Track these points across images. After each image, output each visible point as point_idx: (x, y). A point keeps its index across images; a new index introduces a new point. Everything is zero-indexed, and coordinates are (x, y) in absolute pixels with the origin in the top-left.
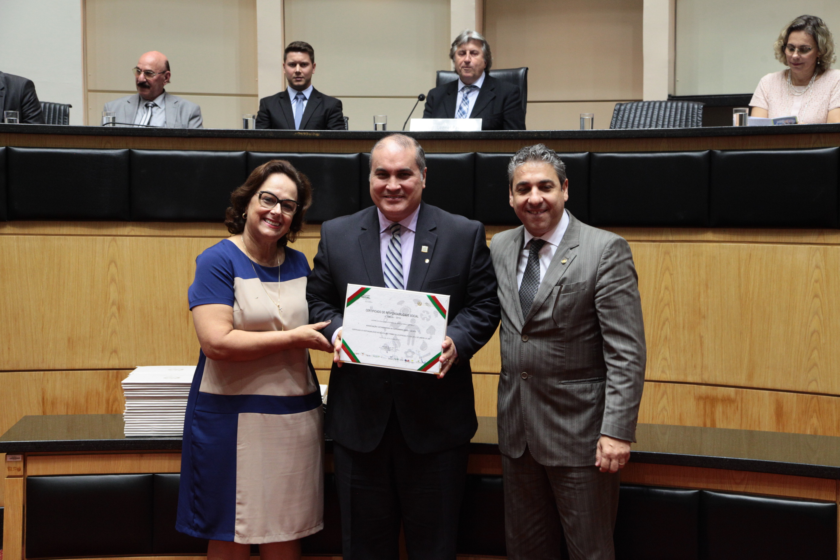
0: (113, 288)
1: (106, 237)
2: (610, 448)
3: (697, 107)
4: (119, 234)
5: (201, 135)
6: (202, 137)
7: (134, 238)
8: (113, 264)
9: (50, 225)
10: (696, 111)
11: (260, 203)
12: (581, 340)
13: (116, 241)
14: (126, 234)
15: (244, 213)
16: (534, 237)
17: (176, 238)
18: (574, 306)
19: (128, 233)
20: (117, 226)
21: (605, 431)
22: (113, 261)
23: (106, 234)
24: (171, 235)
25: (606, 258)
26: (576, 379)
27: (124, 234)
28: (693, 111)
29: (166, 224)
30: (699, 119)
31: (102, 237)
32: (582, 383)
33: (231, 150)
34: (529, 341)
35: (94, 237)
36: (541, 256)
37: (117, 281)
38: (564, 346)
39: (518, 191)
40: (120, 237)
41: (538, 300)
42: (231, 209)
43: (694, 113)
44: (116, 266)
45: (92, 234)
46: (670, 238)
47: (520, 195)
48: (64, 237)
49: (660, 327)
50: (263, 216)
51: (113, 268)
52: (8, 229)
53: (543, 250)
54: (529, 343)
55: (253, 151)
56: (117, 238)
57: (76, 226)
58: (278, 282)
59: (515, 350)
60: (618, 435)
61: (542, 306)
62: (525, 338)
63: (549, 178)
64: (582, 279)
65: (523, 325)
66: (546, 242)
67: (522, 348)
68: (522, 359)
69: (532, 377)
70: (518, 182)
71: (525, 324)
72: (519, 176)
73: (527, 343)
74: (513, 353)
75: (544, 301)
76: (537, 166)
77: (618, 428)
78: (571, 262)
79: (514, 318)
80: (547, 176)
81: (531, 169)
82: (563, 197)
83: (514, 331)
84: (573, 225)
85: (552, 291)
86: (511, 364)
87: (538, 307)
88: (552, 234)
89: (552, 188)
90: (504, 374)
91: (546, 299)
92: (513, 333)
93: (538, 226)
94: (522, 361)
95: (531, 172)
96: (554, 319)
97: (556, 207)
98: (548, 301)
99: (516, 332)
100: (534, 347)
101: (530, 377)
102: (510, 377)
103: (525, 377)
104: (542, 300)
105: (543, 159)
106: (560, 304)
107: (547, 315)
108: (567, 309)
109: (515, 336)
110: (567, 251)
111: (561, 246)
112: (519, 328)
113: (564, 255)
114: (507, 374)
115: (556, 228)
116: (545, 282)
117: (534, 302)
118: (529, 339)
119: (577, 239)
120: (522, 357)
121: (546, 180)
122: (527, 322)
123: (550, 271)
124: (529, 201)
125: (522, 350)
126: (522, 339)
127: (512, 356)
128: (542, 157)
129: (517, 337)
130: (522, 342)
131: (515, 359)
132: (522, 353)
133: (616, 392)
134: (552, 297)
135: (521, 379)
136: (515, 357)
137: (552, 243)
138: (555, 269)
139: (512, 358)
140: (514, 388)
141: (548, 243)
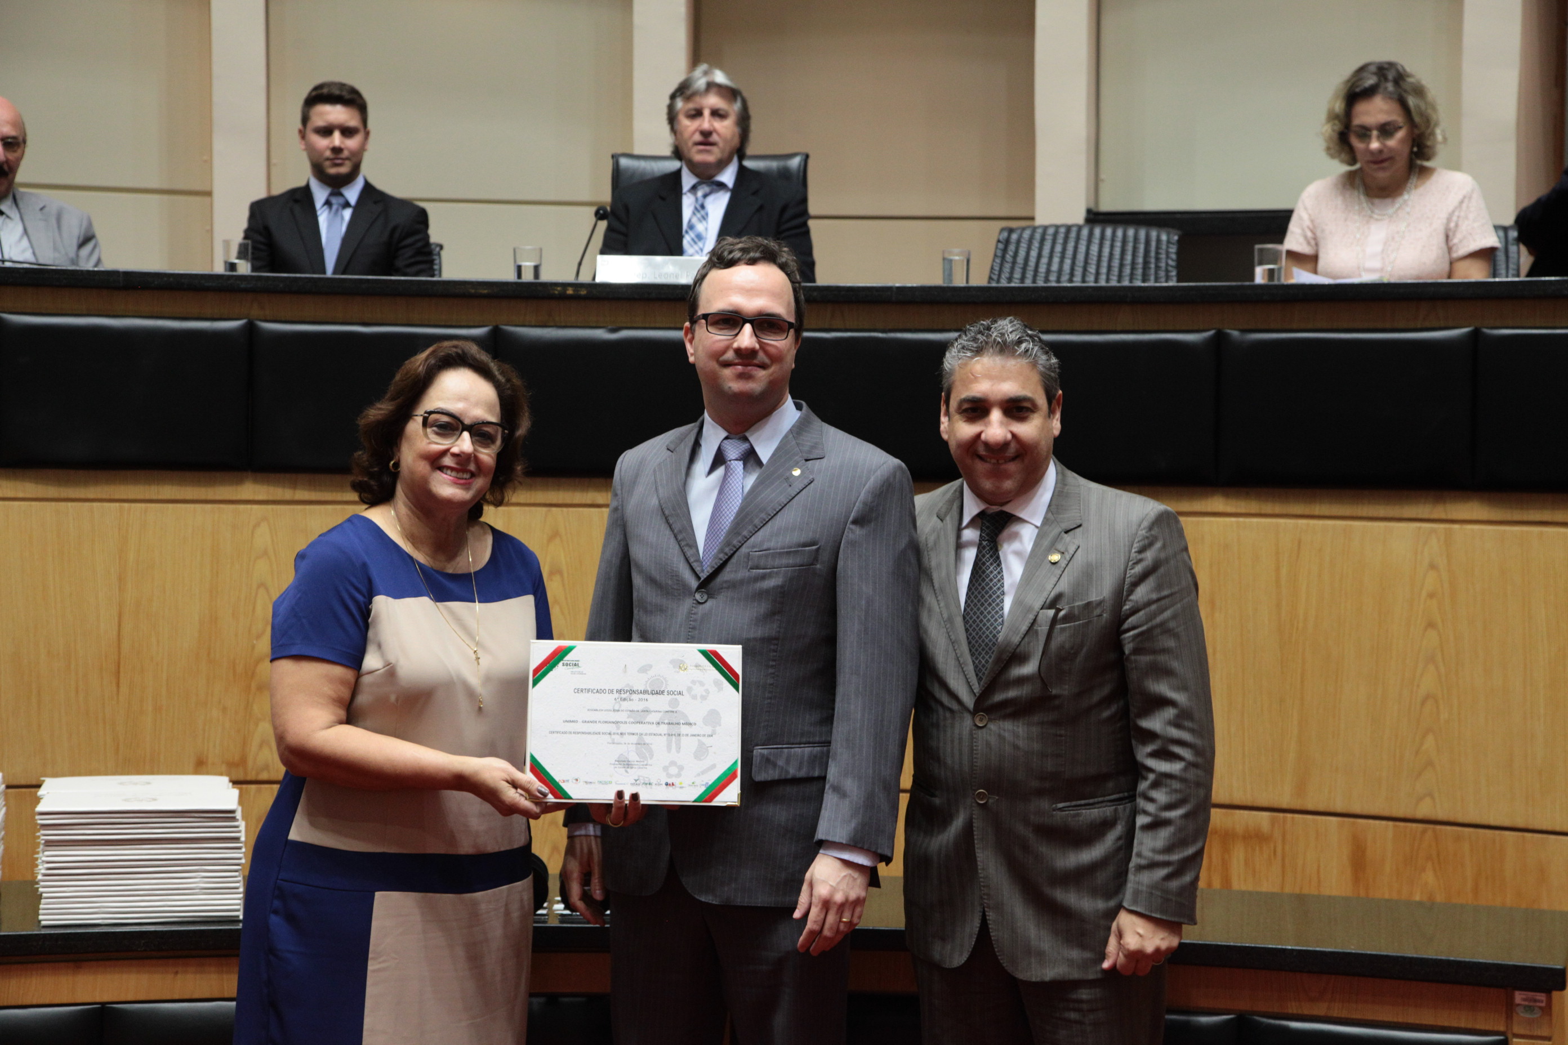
2: (1137, 938)
3: (1167, 239)
10: (1164, 247)
11: (426, 435)
12: (1093, 718)
15: (391, 459)
16: (988, 506)
18: (1081, 651)
21: (1135, 901)
25: (1141, 551)
26: (1084, 799)
28: (1158, 248)
30: (1171, 262)
32: (1097, 806)
34: (988, 726)
36: (1002, 546)
38: (1063, 732)
39: (960, 413)
41: (1008, 638)
43: (1160, 251)
47: (965, 421)
50: (436, 461)
53: (1005, 533)
54: (990, 730)
58: (475, 602)
59: (960, 744)
60: (1162, 912)
61: (1015, 650)
62: (981, 720)
63: (1028, 393)
64: (1095, 595)
65: (976, 691)
66: (1014, 516)
67: (975, 740)
68: (975, 764)
69: (997, 800)
70: (963, 396)
71: (983, 689)
72: (966, 384)
73: (984, 730)
74: (956, 752)
75: (1020, 640)
76: (1003, 367)
77: (1162, 897)
78: (1069, 559)
79: (953, 679)
80: (1024, 388)
81: (992, 371)
82: (1050, 430)
83: (955, 706)
84: (1065, 483)
85: (1035, 620)
86: (949, 774)
87: (1007, 654)
88: (1029, 502)
89: (1032, 413)
90: (930, 795)
91: (1023, 636)
92: (952, 711)
93: (998, 488)
94: (977, 766)
95: (991, 378)
96: (1043, 678)
97: (1037, 451)
98: (1027, 639)
99: (960, 708)
100: (1001, 738)
101: (993, 799)
102: (948, 800)
103: (982, 799)
104: (1016, 639)
105: (1018, 353)
106: (1053, 646)
107: (1027, 669)
108: (1067, 656)
109: (958, 716)
110: (1059, 536)
111: (1046, 527)
112: (968, 700)
113: (1054, 545)
114: (938, 793)
115: (1037, 490)
116: (1019, 602)
117: (999, 643)
118: (990, 720)
119: (1076, 511)
120: (975, 758)
121: (1020, 396)
122: (986, 685)
123: (1028, 579)
124: (983, 437)
125: (975, 744)
126: (974, 722)
127: (952, 758)
128: (1016, 348)
129: (962, 719)
130: (974, 728)
131: (960, 763)
132: (975, 750)
133: (1157, 825)
134: (1037, 632)
135: (975, 804)
136: (960, 759)
137: (1027, 519)
138: (1036, 574)
139: (953, 762)
140: (957, 823)
141: (1019, 519)
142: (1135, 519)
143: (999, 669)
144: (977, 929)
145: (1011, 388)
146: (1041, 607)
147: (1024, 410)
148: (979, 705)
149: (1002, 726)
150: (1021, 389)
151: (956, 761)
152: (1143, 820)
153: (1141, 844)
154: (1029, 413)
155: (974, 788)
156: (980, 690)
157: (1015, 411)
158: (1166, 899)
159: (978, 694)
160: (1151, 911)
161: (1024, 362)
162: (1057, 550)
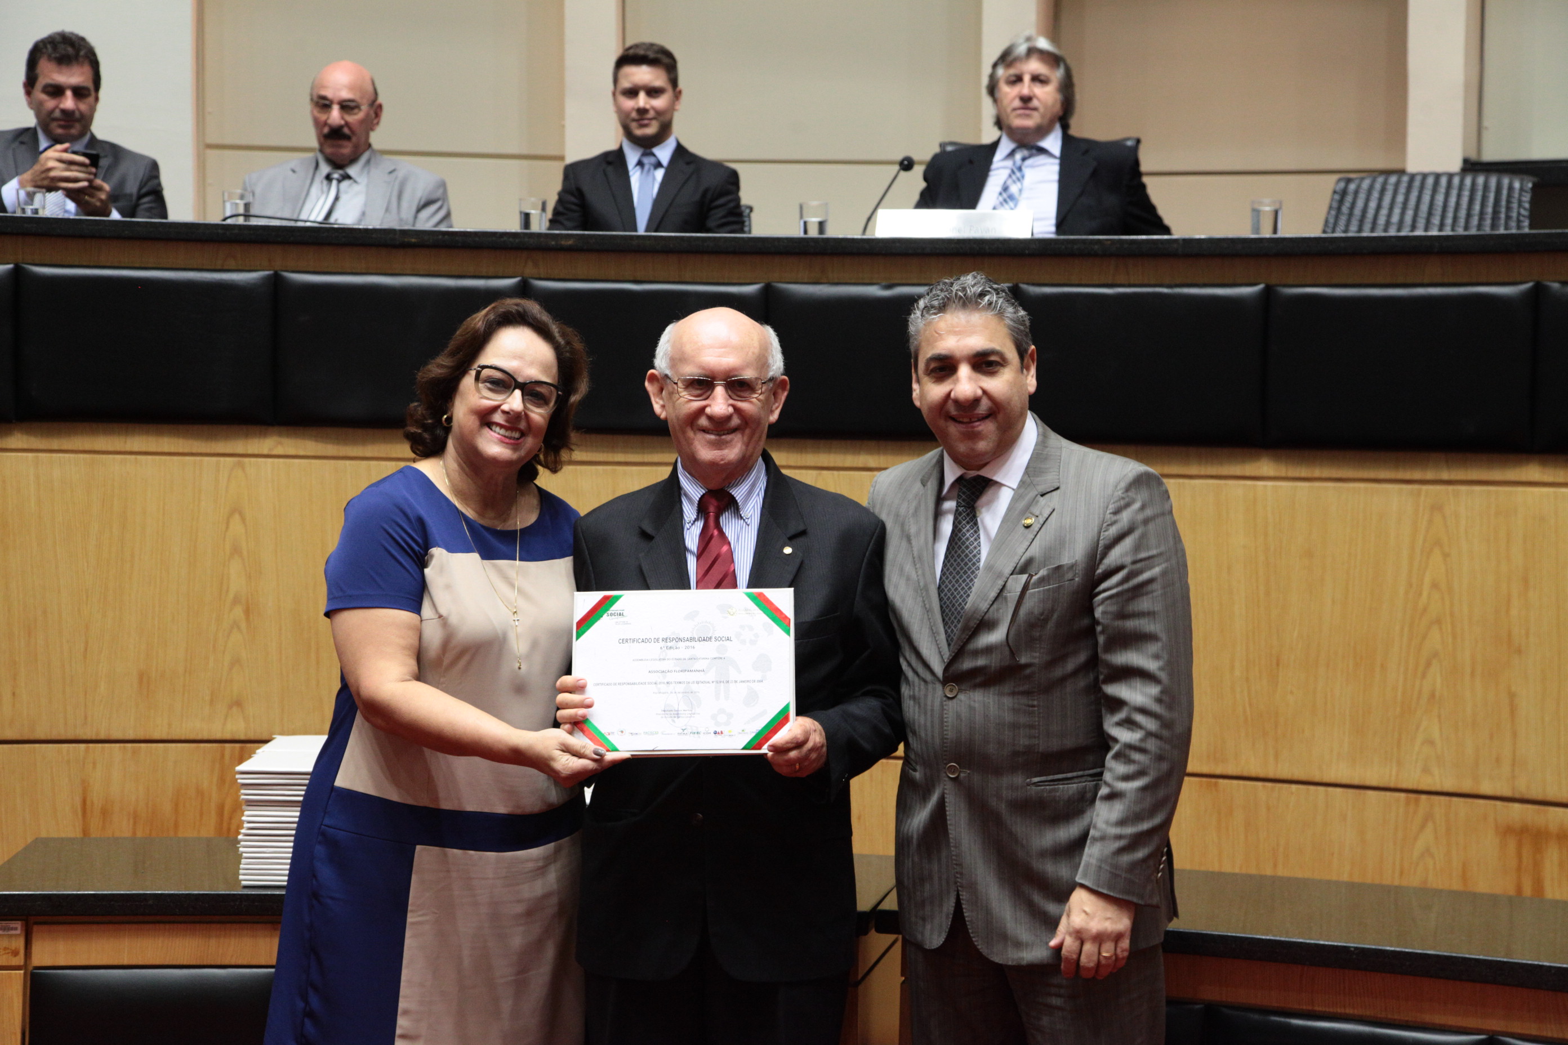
0: (235, 568)
1: (222, 459)
3: (1520, 187)
4: (250, 452)
5: (428, 243)
7: (281, 460)
8: (237, 516)
10: (1516, 195)
11: (478, 390)
12: (1069, 688)
13: (243, 469)
14: (265, 452)
15: (445, 413)
16: (965, 471)
18: (1053, 615)
19: (270, 450)
20: (247, 435)
21: (1085, 876)
22: (236, 510)
23: (222, 451)
25: (1116, 512)
27: (261, 452)
28: (1510, 196)
31: (214, 459)
33: (492, 274)
34: (959, 696)
35: (198, 458)
36: (980, 511)
37: (245, 553)
38: (1035, 702)
40: (253, 460)
41: (976, 606)
42: (417, 405)
43: (1512, 200)
44: (243, 520)
45: (194, 451)
46: (1445, 475)
47: (934, 382)
48: (133, 457)
49: (1420, 671)
50: (485, 417)
51: (236, 526)
52: (17, 440)
53: (984, 499)
55: (538, 276)
56: (246, 460)
57: (160, 433)
58: (516, 560)
59: (932, 716)
60: (1109, 888)
61: (983, 617)
62: (951, 691)
63: (995, 346)
64: (1067, 558)
65: (946, 661)
66: (992, 480)
67: (945, 712)
68: (946, 736)
69: (969, 774)
70: (929, 355)
71: (951, 658)
72: (931, 342)
73: (955, 701)
74: (929, 724)
75: (988, 606)
76: (968, 322)
77: (1110, 872)
78: (1042, 523)
79: (927, 649)
80: (991, 341)
81: (957, 327)
82: (1024, 386)
83: (928, 677)
84: (1046, 445)
85: (1004, 586)
86: (924, 748)
87: (975, 621)
88: (1003, 464)
89: (1002, 368)
90: (912, 769)
91: (991, 603)
92: (925, 681)
93: (973, 450)
94: (948, 739)
95: (956, 333)
96: (1011, 646)
97: (1009, 408)
98: (995, 606)
99: (933, 678)
100: (972, 709)
101: (965, 772)
102: (925, 774)
103: (953, 773)
104: (984, 606)
105: (981, 306)
106: (1022, 612)
107: (996, 637)
108: (1037, 622)
109: (930, 686)
110: (1034, 499)
111: (1022, 490)
112: (938, 669)
113: (1028, 508)
114: (918, 768)
115: (1013, 451)
116: (989, 568)
117: (967, 610)
118: (960, 691)
119: (1054, 473)
120: (946, 730)
121: (987, 350)
122: (953, 654)
123: (999, 543)
124: (952, 395)
125: (945, 716)
126: (944, 693)
127: (926, 730)
128: (979, 301)
129: (934, 689)
130: (945, 699)
131: (933, 736)
132: (946, 722)
133: (1113, 796)
134: (1006, 598)
135: (947, 779)
136: (933, 732)
137: (1003, 482)
138: (1009, 538)
139: (926, 735)
140: (934, 798)
141: (996, 483)
142: (1112, 479)
143: (967, 637)
144: (953, 909)
145: (977, 342)
146: (1011, 572)
147: (994, 365)
148: (947, 675)
149: (972, 696)
150: (988, 342)
151: (929, 734)
152: (1104, 791)
153: (1098, 815)
154: (998, 367)
155: (945, 762)
156: (948, 659)
157: (984, 366)
158: (1115, 874)
159: (946, 664)
160: (1098, 886)
161: (989, 315)
162: (1031, 513)
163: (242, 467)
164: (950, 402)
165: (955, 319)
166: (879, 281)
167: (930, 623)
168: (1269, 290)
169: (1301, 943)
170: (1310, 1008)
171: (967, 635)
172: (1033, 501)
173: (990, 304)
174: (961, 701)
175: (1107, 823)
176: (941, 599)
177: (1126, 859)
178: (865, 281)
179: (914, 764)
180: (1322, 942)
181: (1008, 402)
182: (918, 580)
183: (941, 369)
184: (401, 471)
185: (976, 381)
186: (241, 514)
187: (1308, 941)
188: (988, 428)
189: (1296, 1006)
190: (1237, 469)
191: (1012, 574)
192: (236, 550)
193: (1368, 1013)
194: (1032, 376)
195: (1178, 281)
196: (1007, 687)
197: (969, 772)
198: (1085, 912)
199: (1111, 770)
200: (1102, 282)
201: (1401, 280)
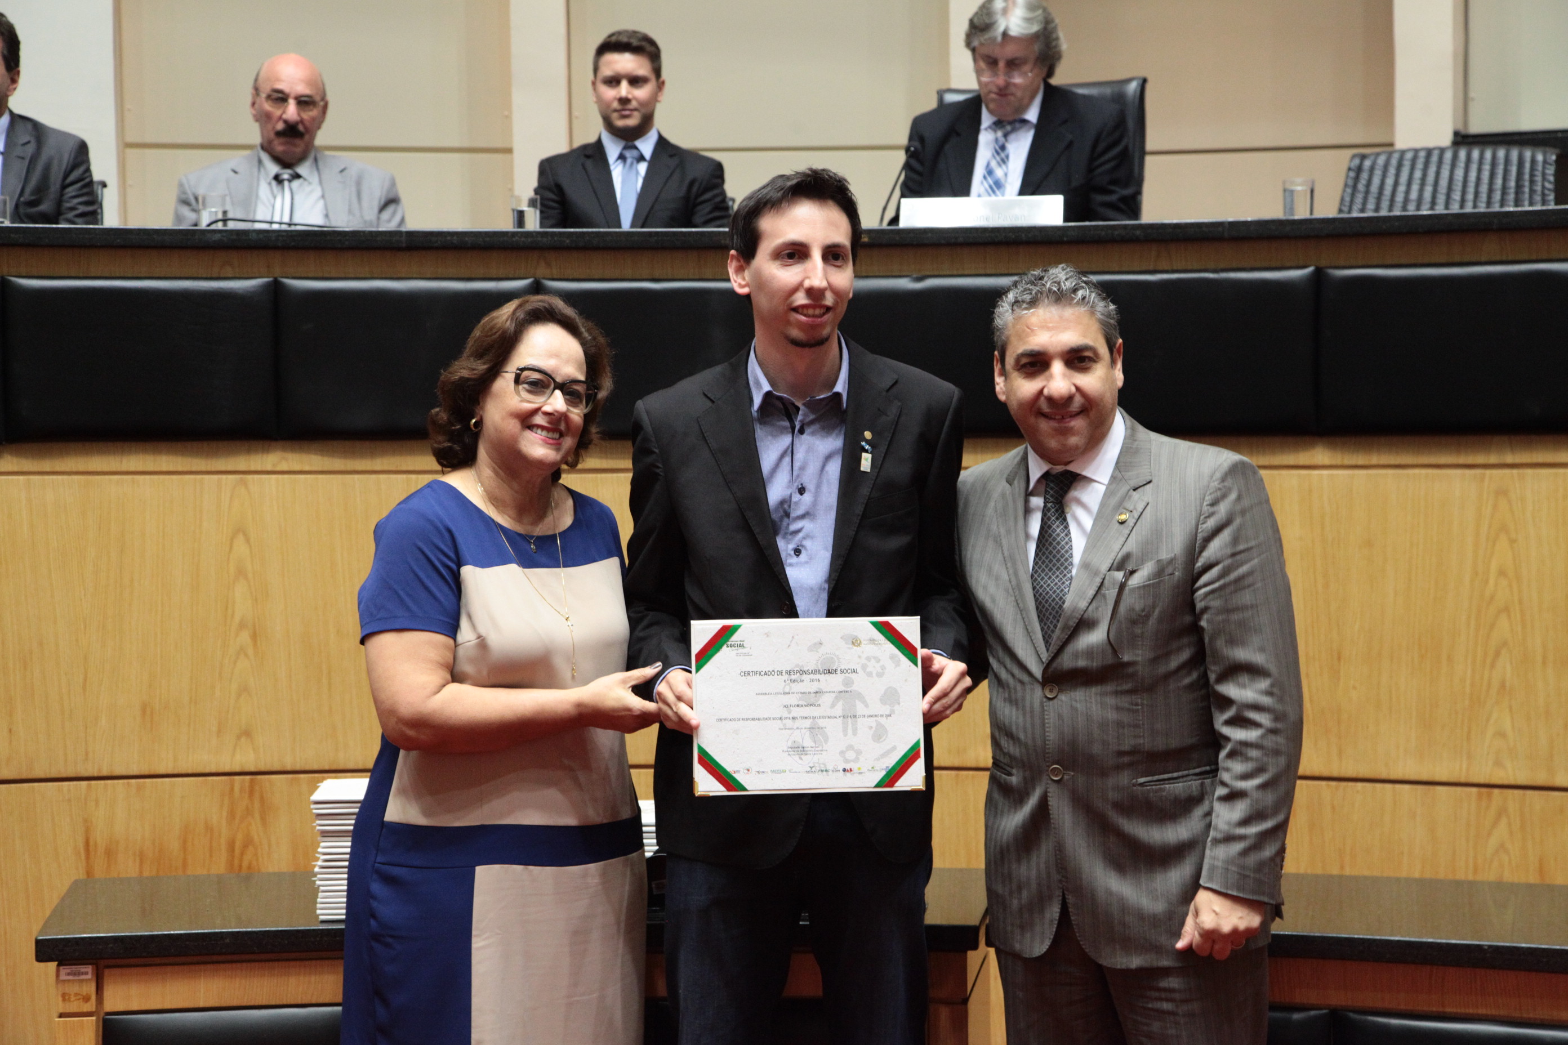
0: (240, 591)
1: (224, 477)
2: (1214, 916)
4: (253, 468)
5: (436, 245)
6: (437, 248)
7: (286, 476)
8: (241, 538)
9: (101, 452)
11: (518, 393)
12: (1172, 686)
13: (246, 486)
14: (269, 468)
15: (473, 418)
16: (1051, 466)
17: (382, 477)
18: (1153, 612)
19: (273, 465)
20: (249, 451)
21: (1213, 878)
22: (240, 530)
23: (223, 468)
24: (369, 468)
25: (1213, 504)
26: (1170, 773)
27: (264, 469)
29: (358, 443)
31: (215, 477)
32: (1181, 780)
33: (501, 276)
34: (1059, 695)
36: (1068, 506)
37: (249, 573)
38: (1139, 701)
40: (256, 476)
42: (440, 411)
44: (248, 540)
45: (195, 469)
46: (1509, 459)
48: (130, 477)
49: (1489, 661)
50: (526, 420)
51: (240, 547)
55: (550, 277)
56: (249, 477)
57: (158, 452)
59: (1032, 717)
60: (1238, 889)
61: (1082, 616)
62: (1051, 691)
63: (1088, 341)
64: (1165, 555)
65: (1044, 660)
66: (1080, 475)
67: (1046, 713)
68: (1048, 738)
69: (1073, 776)
70: (1020, 351)
71: (1050, 658)
72: (1021, 337)
73: (1055, 701)
74: (1028, 725)
75: (1087, 605)
76: (1061, 317)
77: (1238, 873)
78: (1137, 517)
79: (1022, 649)
80: (1084, 336)
81: (1051, 323)
82: (1114, 381)
83: (1025, 678)
84: (1135, 438)
85: (1102, 584)
86: (1024, 750)
87: (1074, 620)
88: (1094, 459)
89: (1094, 364)
90: (1005, 774)
91: (1090, 601)
92: (1022, 682)
93: (1064, 445)
94: (1049, 740)
95: (1049, 329)
96: (1112, 646)
97: (1102, 404)
98: (1094, 604)
99: (1030, 679)
100: (1073, 709)
101: (1069, 774)
102: (1025, 778)
103: (1056, 776)
104: (1083, 604)
105: (1076, 301)
106: (1122, 609)
107: (1095, 637)
108: (1138, 619)
109: (1028, 687)
110: (1127, 494)
111: (1114, 486)
112: (1037, 671)
113: (1121, 504)
114: (1014, 771)
115: (1102, 446)
116: (1085, 565)
117: (1066, 609)
118: (1060, 691)
119: (1146, 467)
120: (1048, 732)
121: (1081, 346)
122: (1052, 655)
123: (1094, 540)
124: (1046, 392)
125: (1046, 717)
126: (1044, 694)
127: (1025, 732)
128: (1073, 296)
129: (1032, 690)
130: (1045, 700)
131: (1034, 739)
132: (1048, 723)
133: (1234, 796)
134: (1104, 596)
135: (1050, 782)
136: (1033, 734)
137: (1094, 478)
138: (1104, 535)
139: (1026, 737)
140: (1032, 802)
141: (1085, 478)
142: (1206, 470)
143: (1067, 636)
144: (1058, 915)
145: (1070, 337)
146: (1108, 569)
147: (1087, 360)
148: (1046, 676)
149: (1073, 696)
150: (1081, 338)
151: (1029, 736)
152: (1221, 791)
153: (1218, 816)
154: (1091, 364)
155: (1048, 764)
156: (1047, 659)
157: (1076, 361)
158: (1244, 875)
159: (1045, 665)
160: (1227, 889)
161: (1082, 309)
162: (1125, 509)
163: (245, 484)
164: (1042, 398)
165: (1044, 314)
166: (910, 274)
167: (1025, 623)
168: (1319, 273)
169: (1432, 943)
170: (1441, 1009)
171: (1066, 634)
172: (1126, 496)
173: (1084, 298)
174: (1062, 701)
175: (1229, 823)
176: (1036, 600)
177: (1252, 859)
178: (894, 274)
179: (1008, 769)
180: (1454, 942)
181: (1102, 399)
182: (1010, 579)
183: (1032, 364)
184: (429, 486)
185: (1069, 378)
186: (245, 535)
187: (1439, 941)
188: (1078, 423)
189: (1426, 1008)
190: (1290, 459)
191: (1109, 570)
192: (241, 572)
193: (1502, 1012)
194: (1119, 370)
195: (1222, 266)
196: (1109, 688)
197: (1072, 774)
198: (1214, 911)
199: (1227, 770)
200: (1144, 268)
201: (1457, 259)
